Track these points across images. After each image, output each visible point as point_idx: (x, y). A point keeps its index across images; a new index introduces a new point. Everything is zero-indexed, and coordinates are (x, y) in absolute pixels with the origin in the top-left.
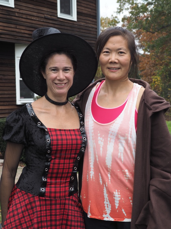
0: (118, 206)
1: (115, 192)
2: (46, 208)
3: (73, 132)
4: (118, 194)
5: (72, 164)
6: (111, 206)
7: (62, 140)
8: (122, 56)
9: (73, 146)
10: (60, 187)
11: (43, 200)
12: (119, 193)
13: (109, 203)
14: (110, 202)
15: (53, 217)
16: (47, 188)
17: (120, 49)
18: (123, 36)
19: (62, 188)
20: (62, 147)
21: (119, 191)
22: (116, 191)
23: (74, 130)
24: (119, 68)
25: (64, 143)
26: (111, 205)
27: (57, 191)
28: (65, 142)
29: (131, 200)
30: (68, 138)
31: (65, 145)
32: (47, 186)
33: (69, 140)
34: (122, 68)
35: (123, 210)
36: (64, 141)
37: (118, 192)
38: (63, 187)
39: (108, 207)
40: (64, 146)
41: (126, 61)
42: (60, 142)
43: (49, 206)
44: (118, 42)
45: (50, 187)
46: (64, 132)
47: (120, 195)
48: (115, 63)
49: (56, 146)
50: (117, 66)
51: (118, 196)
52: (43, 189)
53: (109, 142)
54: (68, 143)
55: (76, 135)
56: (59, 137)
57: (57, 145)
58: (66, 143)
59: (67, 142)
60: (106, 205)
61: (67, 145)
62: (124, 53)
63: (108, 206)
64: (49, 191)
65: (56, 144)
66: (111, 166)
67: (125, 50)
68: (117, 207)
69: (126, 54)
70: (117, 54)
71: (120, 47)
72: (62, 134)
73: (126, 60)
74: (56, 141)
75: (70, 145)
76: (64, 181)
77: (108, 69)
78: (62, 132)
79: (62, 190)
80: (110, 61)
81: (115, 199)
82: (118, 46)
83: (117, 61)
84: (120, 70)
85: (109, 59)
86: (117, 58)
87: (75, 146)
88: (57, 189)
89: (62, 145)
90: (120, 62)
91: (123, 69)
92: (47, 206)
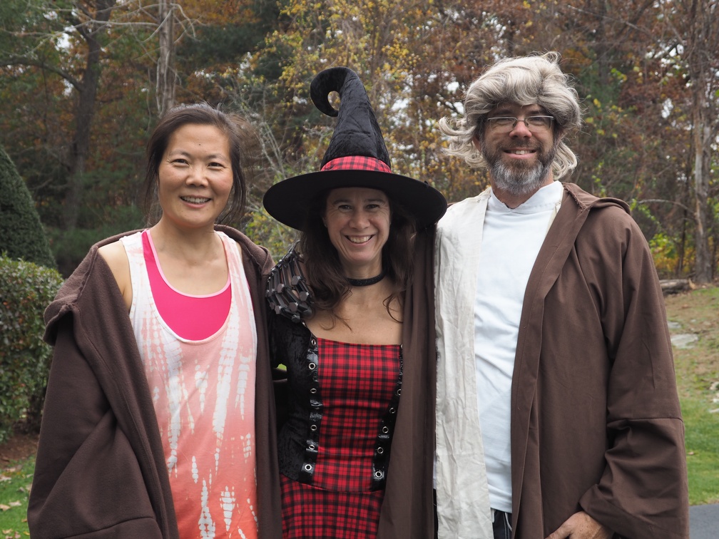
0: (231, 525)
1: (225, 491)
2: (314, 509)
3: (380, 351)
4: (231, 497)
5: (376, 421)
6: (216, 526)
7: (347, 367)
8: (217, 172)
9: (375, 383)
10: (349, 466)
11: (307, 490)
12: (233, 494)
13: (209, 521)
14: (213, 518)
15: (328, 530)
16: (317, 466)
17: (214, 156)
18: (218, 127)
19: (352, 469)
20: (346, 384)
21: (233, 488)
22: (227, 488)
23: (383, 347)
24: (209, 200)
25: (350, 375)
26: (214, 524)
27: (340, 473)
28: (352, 373)
29: (250, 505)
30: (362, 363)
31: (352, 379)
32: (318, 460)
33: (365, 368)
34: (215, 198)
35: (240, 531)
36: (350, 371)
37: (230, 490)
38: (355, 467)
39: (207, 531)
40: (350, 382)
41: (225, 184)
42: (340, 372)
43: (321, 506)
44: (210, 140)
45: (325, 464)
46: (356, 349)
47: (234, 497)
48: (202, 186)
49: (329, 381)
50: (206, 193)
51: (230, 500)
52: (308, 467)
53: (219, 376)
54: (362, 376)
55: (384, 359)
56: (341, 361)
57: (333, 378)
58: (355, 376)
59: (359, 374)
60: (202, 528)
61: (358, 379)
62: (220, 165)
63: (208, 527)
64: (321, 471)
65: (330, 375)
66: (223, 432)
67: (225, 160)
68: (228, 528)
69: (224, 167)
70: (205, 167)
71: (213, 152)
72: (351, 353)
73: (225, 181)
74: (330, 370)
75: (365, 379)
76: (360, 454)
77: (181, 200)
78: (351, 349)
79: (352, 474)
80: (190, 181)
81: (225, 509)
82: (208, 149)
83: (205, 183)
84: (210, 202)
85: (188, 177)
86: (205, 175)
87: (380, 383)
88: (341, 468)
89: (346, 378)
90: (212, 186)
91: (218, 202)
92: (317, 506)
